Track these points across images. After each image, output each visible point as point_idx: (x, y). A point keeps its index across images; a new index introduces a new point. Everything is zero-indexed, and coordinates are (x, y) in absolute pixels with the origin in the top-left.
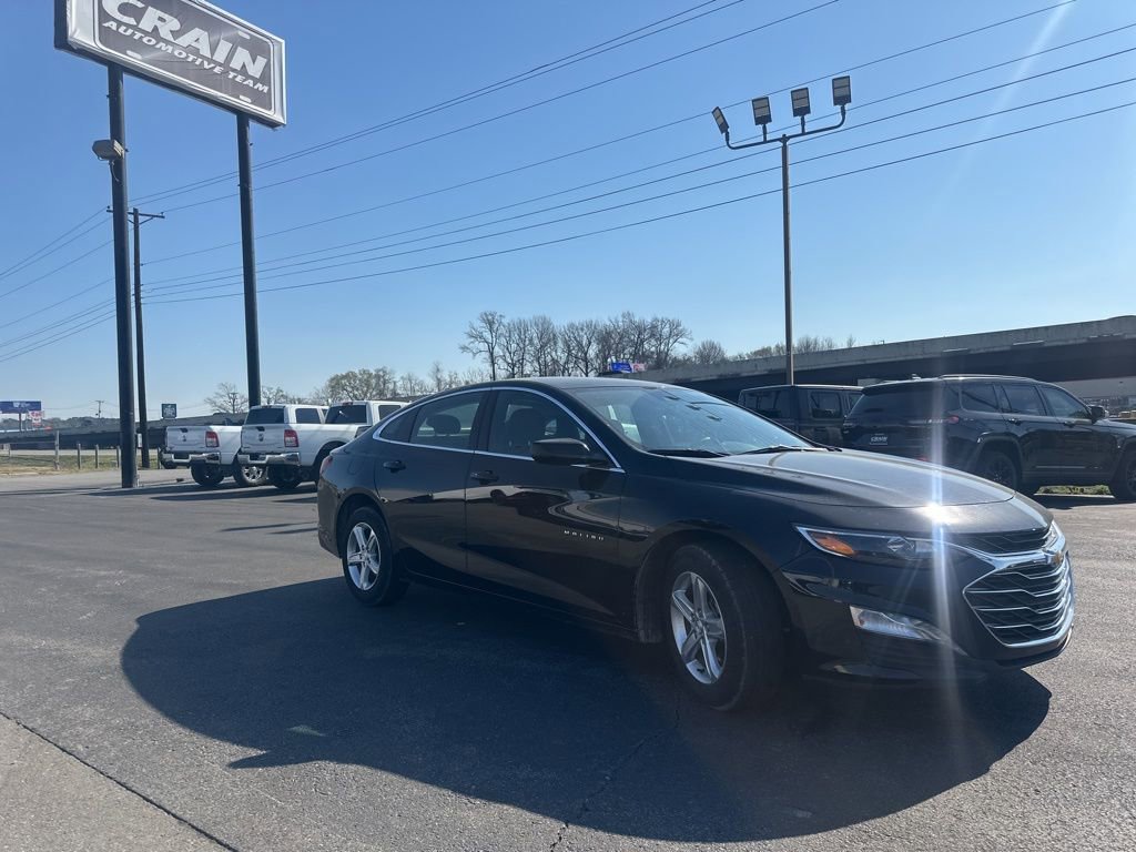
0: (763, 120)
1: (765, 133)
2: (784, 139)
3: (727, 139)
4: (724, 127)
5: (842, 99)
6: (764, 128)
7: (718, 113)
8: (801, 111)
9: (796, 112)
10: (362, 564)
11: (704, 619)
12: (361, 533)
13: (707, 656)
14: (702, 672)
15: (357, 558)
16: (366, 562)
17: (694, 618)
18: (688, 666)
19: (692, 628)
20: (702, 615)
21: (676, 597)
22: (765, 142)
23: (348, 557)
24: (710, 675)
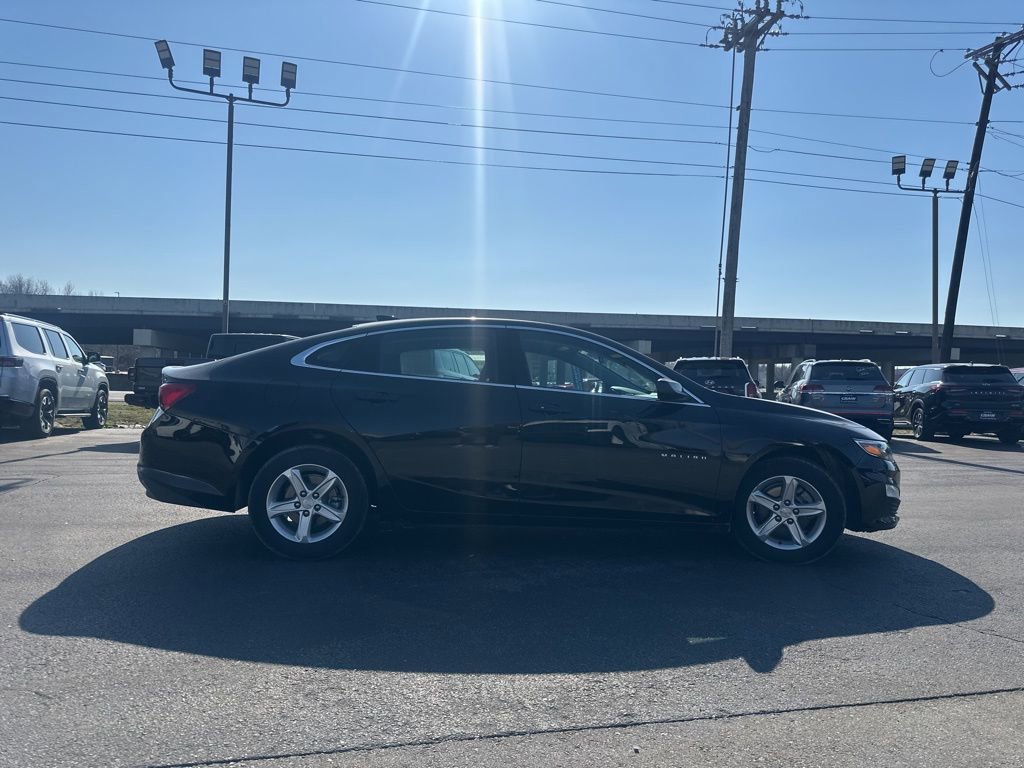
0: (212, 71)
1: (212, 84)
2: (231, 98)
3: (171, 75)
4: (168, 62)
5: (289, 80)
6: (212, 80)
7: (163, 47)
9: (246, 78)
10: (301, 513)
11: (794, 506)
12: (299, 475)
13: (795, 530)
14: (780, 543)
15: (289, 507)
16: (311, 510)
17: (777, 507)
18: (767, 542)
19: (774, 516)
20: (790, 503)
21: (755, 496)
22: (211, 93)
23: (269, 508)
24: (799, 541)
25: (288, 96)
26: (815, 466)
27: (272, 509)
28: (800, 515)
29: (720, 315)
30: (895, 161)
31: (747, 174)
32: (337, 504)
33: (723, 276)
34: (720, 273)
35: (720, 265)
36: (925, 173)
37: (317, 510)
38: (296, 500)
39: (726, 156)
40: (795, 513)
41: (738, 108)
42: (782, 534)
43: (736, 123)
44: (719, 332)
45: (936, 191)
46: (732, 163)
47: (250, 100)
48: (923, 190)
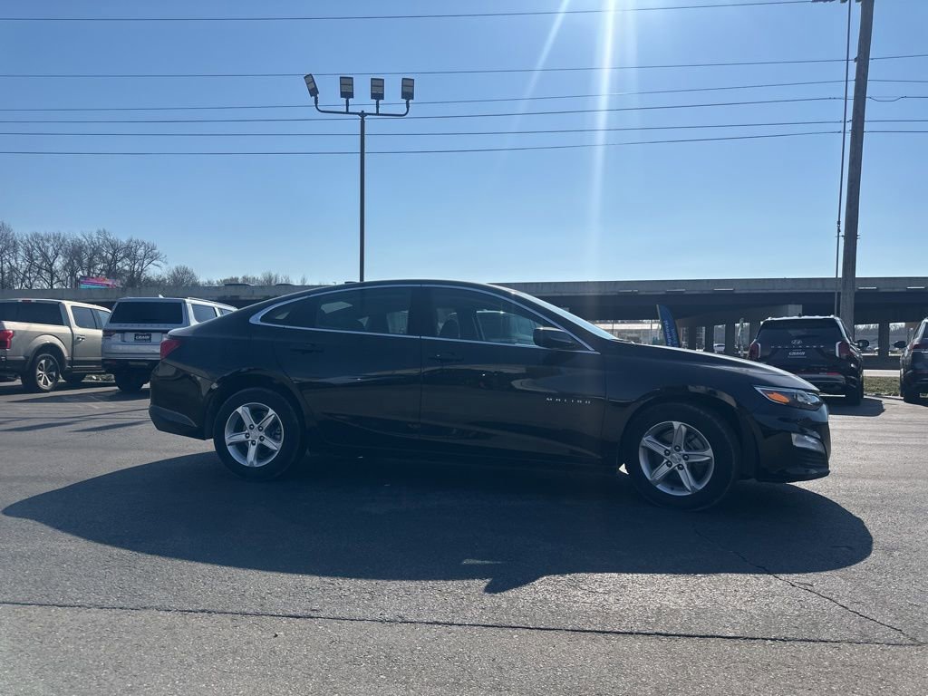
0: (347, 94)
1: (347, 105)
2: (363, 115)
3: (316, 102)
4: (314, 92)
5: (408, 95)
6: (347, 102)
8: (378, 95)
9: (373, 96)
10: (250, 442)
11: (684, 452)
12: (248, 412)
13: (685, 476)
14: (672, 489)
15: (241, 437)
16: (257, 440)
17: (668, 453)
18: (658, 486)
19: (665, 461)
20: (680, 450)
21: (648, 441)
22: (347, 113)
23: (226, 438)
24: (689, 488)
25: (408, 107)
26: (702, 412)
27: (230, 438)
28: (690, 461)
29: (840, 276)
31: (867, 127)
33: (842, 233)
34: (839, 231)
35: (839, 223)
37: (262, 440)
38: (246, 432)
40: (685, 459)
41: (856, 60)
42: (672, 479)
43: (853, 75)
44: (839, 294)
46: (850, 116)
47: (377, 114)
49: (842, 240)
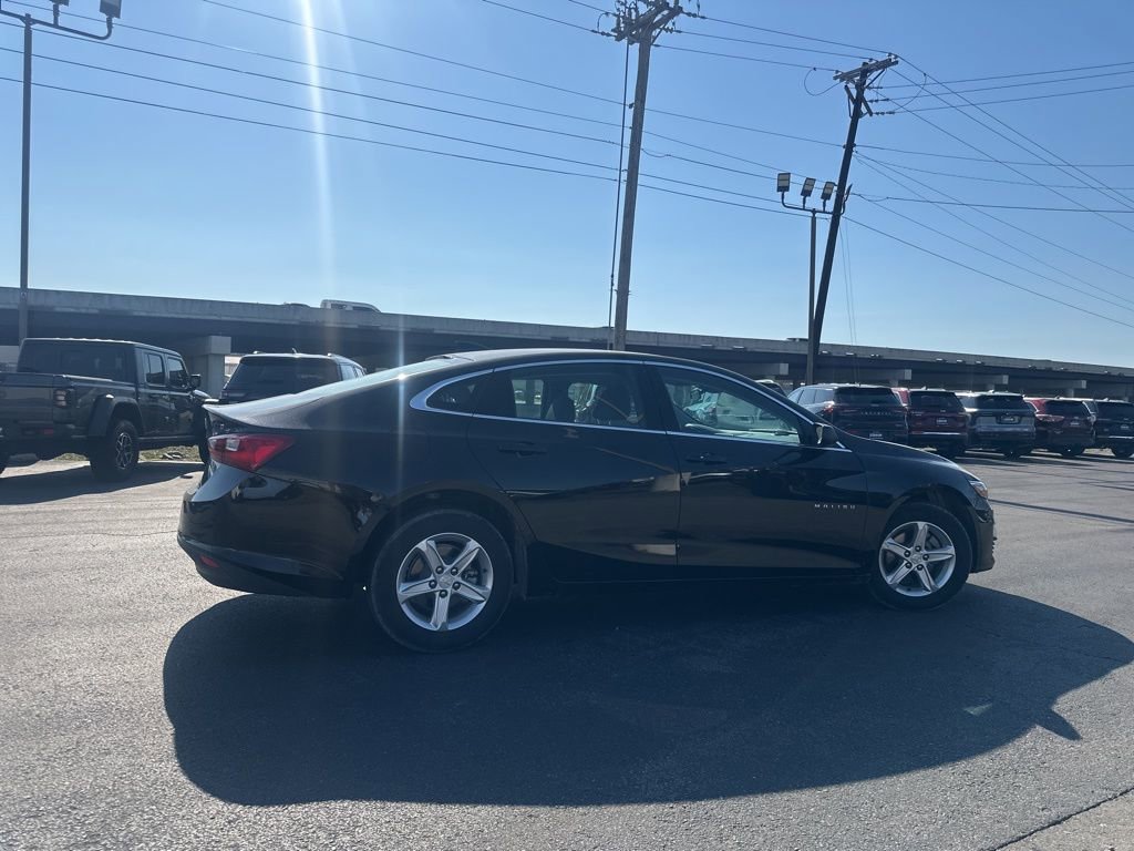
2: (28, 20)
5: (110, 8)
10: (438, 594)
11: (925, 552)
12: (435, 547)
13: (924, 576)
14: (910, 591)
15: (423, 588)
16: (449, 590)
17: (907, 554)
18: (898, 590)
19: (905, 562)
20: (921, 549)
21: (888, 543)
23: (399, 592)
24: (928, 587)
25: (110, 26)
27: (403, 591)
28: (930, 560)
30: (781, 177)
32: (475, 580)
33: (615, 287)
34: (612, 285)
35: (612, 276)
36: (806, 193)
37: (456, 588)
38: (432, 578)
39: (618, 158)
40: (925, 559)
41: (631, 106)
42: (912, 581)
43: (629, 122)
45: (814, 211)
46: (625, 165)
47: (56, 25)
48: (804, 209)
49: (615, 294)
